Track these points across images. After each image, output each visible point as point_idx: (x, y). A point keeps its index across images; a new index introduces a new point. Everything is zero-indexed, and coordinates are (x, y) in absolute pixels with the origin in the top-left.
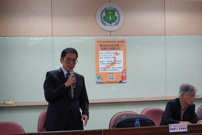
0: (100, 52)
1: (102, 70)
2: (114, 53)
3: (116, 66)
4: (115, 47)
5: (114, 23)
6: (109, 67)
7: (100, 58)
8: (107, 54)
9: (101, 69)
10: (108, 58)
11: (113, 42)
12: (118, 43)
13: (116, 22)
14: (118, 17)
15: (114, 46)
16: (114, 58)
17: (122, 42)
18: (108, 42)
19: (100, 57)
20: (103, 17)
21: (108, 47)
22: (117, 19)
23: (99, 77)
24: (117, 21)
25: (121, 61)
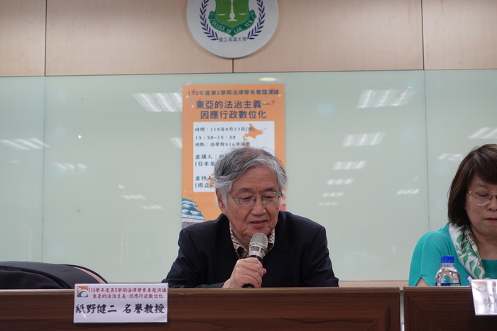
0: (197, 125)
1: (201, 185)
2: (243, 129)
4: (248, 110)
5: (245, 33)
7: (197, 144)
8: (221, 133)
9: (198, 182)
10: (222, 144)
11: (241, 92)
12: (257, 97)
13: (250, 29)
14: (257, 13)
15: (245, 106)
17: (271, 92)
18: (223, 92)
19: (195, 141)
20: (207, 14)
21: (224, 109)
22: (256, 20)
23: (192, 208)
24: (255, 24)
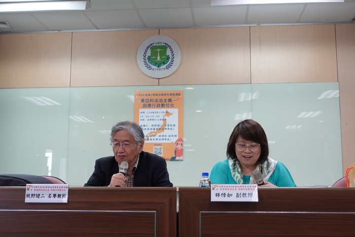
0: (141, 110)
2: (163, 112)
3: (166, 132)
4: (165, 103)
5: (164, 66)
6: (154, 134)
7: (141, 120)
8: (152, 114)
10: (153, 120)
11: (162, 95)
12: (170, 97)
13: (167, 64)
14: (171, 56)
15: (165, 101)
16: (163, 120)
17: (177, 94)
18: (154, 95)
19: (140, 118)
20: (147, 57)
21: (154, 103)
22: (170, 60)
24: (169, 62)
25: (174, 125)
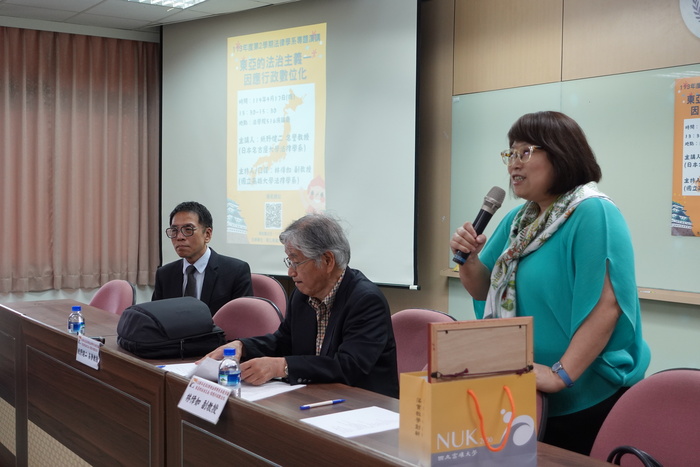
0: (687, 122)
1: (689, 188)
7: (687, 144)
9: (687, 185)
23: (681, 213)
